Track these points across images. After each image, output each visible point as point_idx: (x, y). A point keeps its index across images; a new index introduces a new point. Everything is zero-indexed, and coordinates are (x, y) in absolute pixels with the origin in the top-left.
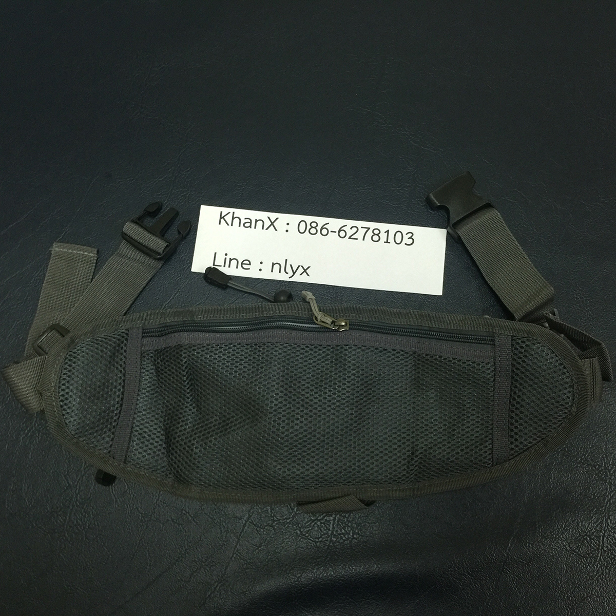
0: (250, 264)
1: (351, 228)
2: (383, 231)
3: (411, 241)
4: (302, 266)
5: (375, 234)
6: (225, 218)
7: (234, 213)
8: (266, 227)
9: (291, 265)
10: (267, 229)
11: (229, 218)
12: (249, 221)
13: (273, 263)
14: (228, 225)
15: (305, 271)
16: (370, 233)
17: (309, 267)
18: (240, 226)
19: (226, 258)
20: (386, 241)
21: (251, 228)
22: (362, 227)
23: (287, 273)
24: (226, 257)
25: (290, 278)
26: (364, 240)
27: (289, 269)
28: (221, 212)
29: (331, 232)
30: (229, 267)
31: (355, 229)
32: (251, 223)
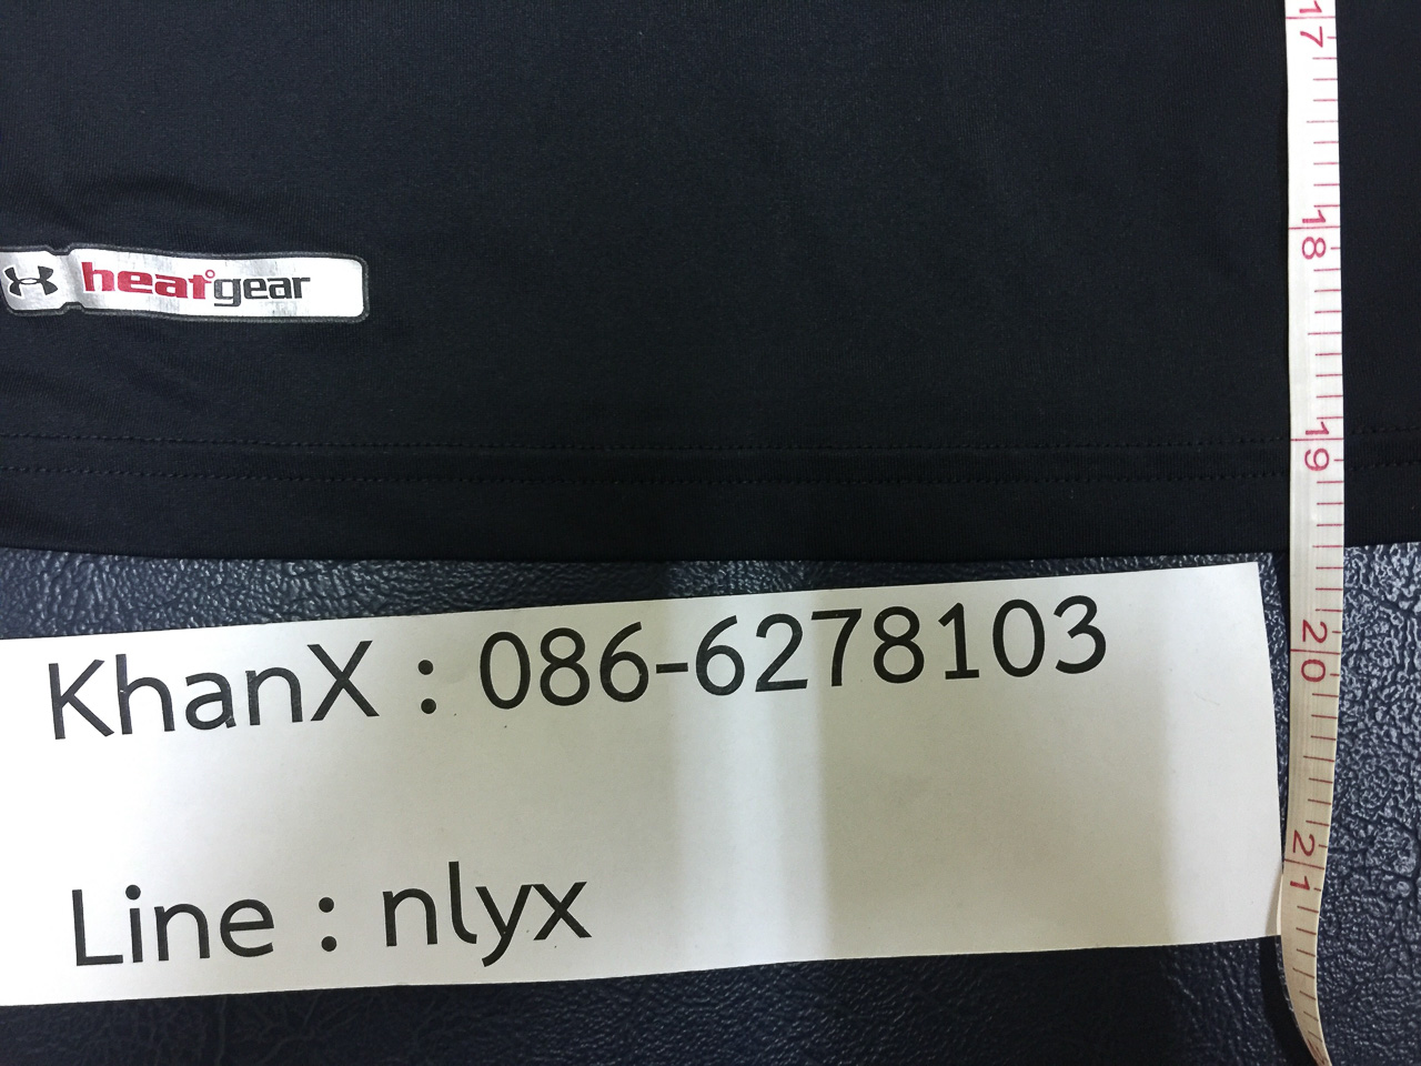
0: (267, 923)
1: (762, 632)
2: (929, 617)
3: (1084, 647)
4: (542, 889)
5: (890, 641)
6: (76, 695)
7: (121, 660)
8: (310, 705)
9: (483, 892)
10: (320, 715)
11: (100, 695)
12: (211, 688)
13: (387, 895)
14: (106, 731)
15: (561, 910)
16: (864, 641)
17: (577, 888)
18: (169, 726)
19: (135, 914)
20: (954, 668)
21: (231, 724)
22: (817, 616)
23: (471, 939)
24: (134, 904)
25: (488, 961)
26: (837, 681)
27: (475, 916)
28: (54, 669)
29: (662, 669)
30: (163, 955)
31: (781, 635)
32: (224, 696)
